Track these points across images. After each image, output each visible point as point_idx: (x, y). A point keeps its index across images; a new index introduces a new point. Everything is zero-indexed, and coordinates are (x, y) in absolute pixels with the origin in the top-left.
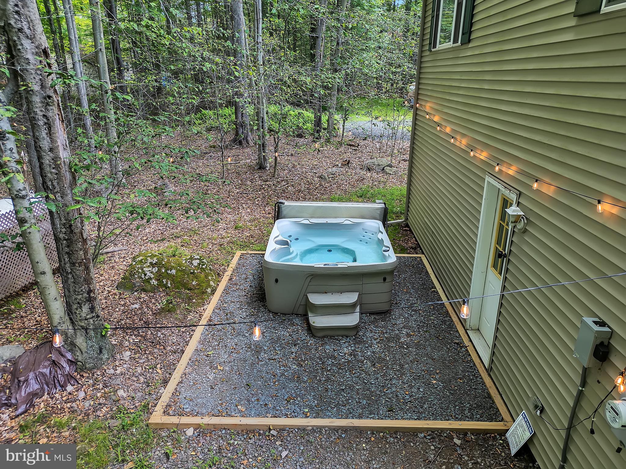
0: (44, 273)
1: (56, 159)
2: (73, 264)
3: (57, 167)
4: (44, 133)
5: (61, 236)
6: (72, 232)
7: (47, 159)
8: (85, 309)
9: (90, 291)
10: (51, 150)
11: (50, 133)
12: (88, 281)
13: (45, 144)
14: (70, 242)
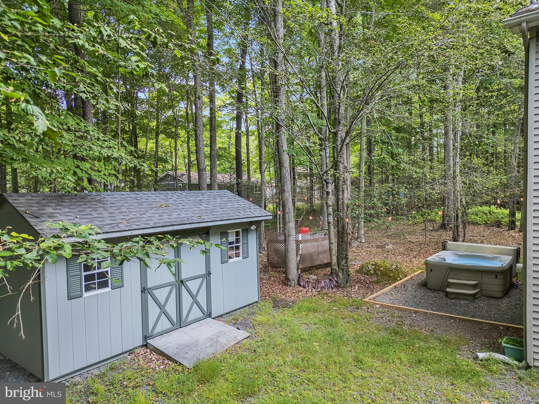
0: (332, 243)
1: (343, 202)
2: (342, 242)
3: (343, 205)
4: (341, 193)
5: (340, 230)
6: (344, 229)
7: (340, 202)
8: (344, 261)
9: (346, 255)
10: (342, 199)
11: (343, 193)
12: (346, 250)
13: (341, 197)
14: (343, 233)
